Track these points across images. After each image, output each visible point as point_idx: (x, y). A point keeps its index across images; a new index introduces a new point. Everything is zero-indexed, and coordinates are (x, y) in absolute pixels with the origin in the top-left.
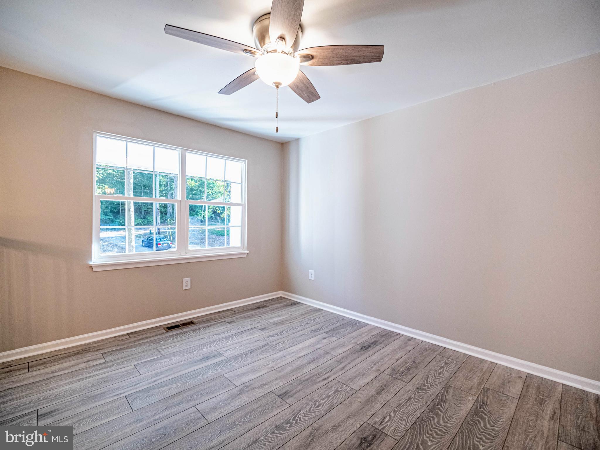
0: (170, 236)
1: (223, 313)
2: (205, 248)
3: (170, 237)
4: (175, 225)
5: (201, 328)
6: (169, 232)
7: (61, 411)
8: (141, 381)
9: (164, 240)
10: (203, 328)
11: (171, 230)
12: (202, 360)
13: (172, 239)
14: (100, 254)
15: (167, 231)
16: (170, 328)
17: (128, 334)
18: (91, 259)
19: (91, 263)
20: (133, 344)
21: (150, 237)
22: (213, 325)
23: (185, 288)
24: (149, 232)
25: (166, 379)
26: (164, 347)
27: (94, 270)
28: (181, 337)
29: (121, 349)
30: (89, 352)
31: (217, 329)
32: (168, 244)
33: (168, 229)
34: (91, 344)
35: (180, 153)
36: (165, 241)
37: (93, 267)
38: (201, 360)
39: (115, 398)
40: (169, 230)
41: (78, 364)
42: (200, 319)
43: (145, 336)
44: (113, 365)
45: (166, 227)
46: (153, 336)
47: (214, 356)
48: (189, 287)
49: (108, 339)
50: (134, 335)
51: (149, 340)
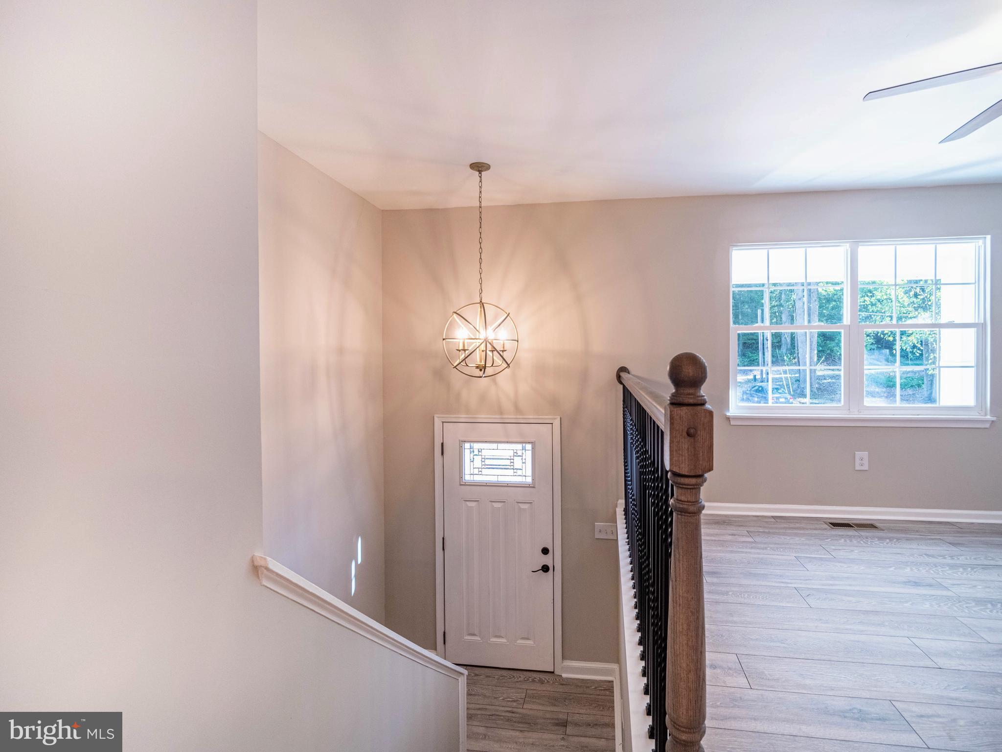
0: (788, 385)
1: (933, 526)
2: (895, 405)
3: (789, 388)
4: (840, 365)
5: (893, 538)
6: (786, 379)
7: (724, 575)
8: (811, 578)
9: (779, 391)
10: (898, 539)
11: (790, 375)
12: (907, 584)
13: (791, 390)
14: (738, 404)
15: (783, 376)
16: (836, 525)
17: (773, 517)
18: (728, 409)
19: (728, 414)
20: (784, 531)
21: (754, 387)
22: (916, 539)
23: (858, 467)
24: (751, 377)
25: (848, 588)
26: (833, 547)
27: (732, 423)
28: (858, 542)
29: (769, 533)
30: (731, 525)
31: (927, 548)
32: (786, 398)
33: (785, 372)
34: (729, 517)
35: (847, 250)
36: (780, 393)
37: (730, 419)
38: (905, 583)
39: (783, 585)
40: (786, 376)
41: (723, 535)
42: (888, 525)
43: (798, 525)
44: (766, 548)
45: (781, 368)
46: (811, 529)
47: (930, 586)
48: (866, 467)
49: (748, 516)
50: (783, 521)
51: (807, 532)
